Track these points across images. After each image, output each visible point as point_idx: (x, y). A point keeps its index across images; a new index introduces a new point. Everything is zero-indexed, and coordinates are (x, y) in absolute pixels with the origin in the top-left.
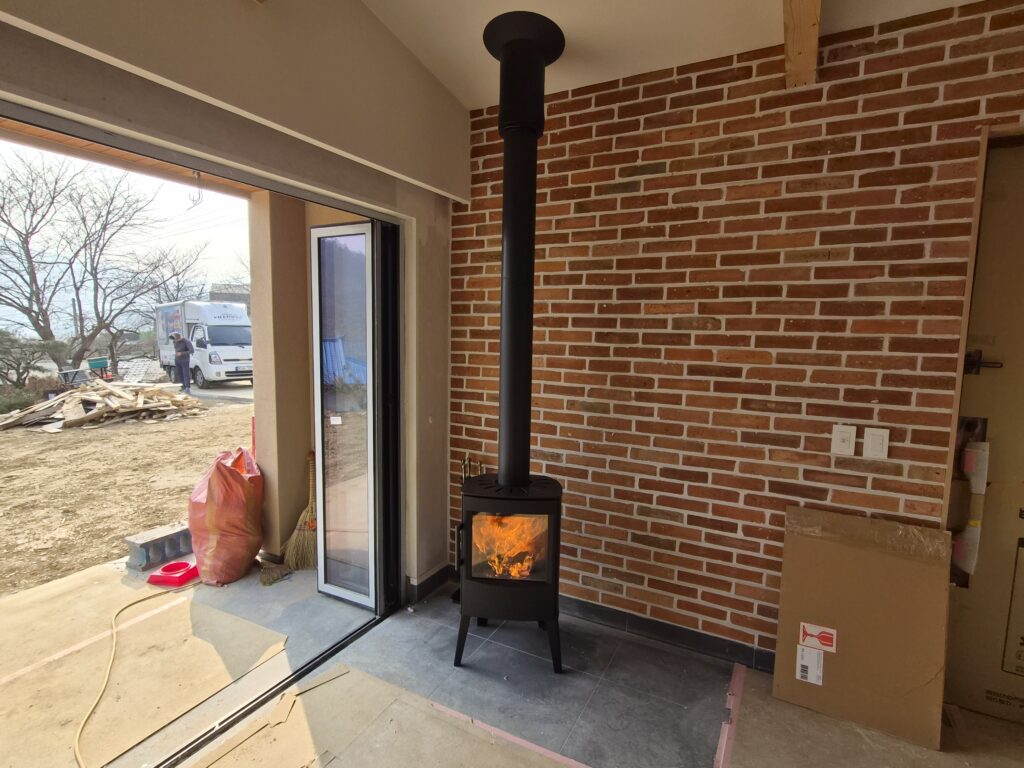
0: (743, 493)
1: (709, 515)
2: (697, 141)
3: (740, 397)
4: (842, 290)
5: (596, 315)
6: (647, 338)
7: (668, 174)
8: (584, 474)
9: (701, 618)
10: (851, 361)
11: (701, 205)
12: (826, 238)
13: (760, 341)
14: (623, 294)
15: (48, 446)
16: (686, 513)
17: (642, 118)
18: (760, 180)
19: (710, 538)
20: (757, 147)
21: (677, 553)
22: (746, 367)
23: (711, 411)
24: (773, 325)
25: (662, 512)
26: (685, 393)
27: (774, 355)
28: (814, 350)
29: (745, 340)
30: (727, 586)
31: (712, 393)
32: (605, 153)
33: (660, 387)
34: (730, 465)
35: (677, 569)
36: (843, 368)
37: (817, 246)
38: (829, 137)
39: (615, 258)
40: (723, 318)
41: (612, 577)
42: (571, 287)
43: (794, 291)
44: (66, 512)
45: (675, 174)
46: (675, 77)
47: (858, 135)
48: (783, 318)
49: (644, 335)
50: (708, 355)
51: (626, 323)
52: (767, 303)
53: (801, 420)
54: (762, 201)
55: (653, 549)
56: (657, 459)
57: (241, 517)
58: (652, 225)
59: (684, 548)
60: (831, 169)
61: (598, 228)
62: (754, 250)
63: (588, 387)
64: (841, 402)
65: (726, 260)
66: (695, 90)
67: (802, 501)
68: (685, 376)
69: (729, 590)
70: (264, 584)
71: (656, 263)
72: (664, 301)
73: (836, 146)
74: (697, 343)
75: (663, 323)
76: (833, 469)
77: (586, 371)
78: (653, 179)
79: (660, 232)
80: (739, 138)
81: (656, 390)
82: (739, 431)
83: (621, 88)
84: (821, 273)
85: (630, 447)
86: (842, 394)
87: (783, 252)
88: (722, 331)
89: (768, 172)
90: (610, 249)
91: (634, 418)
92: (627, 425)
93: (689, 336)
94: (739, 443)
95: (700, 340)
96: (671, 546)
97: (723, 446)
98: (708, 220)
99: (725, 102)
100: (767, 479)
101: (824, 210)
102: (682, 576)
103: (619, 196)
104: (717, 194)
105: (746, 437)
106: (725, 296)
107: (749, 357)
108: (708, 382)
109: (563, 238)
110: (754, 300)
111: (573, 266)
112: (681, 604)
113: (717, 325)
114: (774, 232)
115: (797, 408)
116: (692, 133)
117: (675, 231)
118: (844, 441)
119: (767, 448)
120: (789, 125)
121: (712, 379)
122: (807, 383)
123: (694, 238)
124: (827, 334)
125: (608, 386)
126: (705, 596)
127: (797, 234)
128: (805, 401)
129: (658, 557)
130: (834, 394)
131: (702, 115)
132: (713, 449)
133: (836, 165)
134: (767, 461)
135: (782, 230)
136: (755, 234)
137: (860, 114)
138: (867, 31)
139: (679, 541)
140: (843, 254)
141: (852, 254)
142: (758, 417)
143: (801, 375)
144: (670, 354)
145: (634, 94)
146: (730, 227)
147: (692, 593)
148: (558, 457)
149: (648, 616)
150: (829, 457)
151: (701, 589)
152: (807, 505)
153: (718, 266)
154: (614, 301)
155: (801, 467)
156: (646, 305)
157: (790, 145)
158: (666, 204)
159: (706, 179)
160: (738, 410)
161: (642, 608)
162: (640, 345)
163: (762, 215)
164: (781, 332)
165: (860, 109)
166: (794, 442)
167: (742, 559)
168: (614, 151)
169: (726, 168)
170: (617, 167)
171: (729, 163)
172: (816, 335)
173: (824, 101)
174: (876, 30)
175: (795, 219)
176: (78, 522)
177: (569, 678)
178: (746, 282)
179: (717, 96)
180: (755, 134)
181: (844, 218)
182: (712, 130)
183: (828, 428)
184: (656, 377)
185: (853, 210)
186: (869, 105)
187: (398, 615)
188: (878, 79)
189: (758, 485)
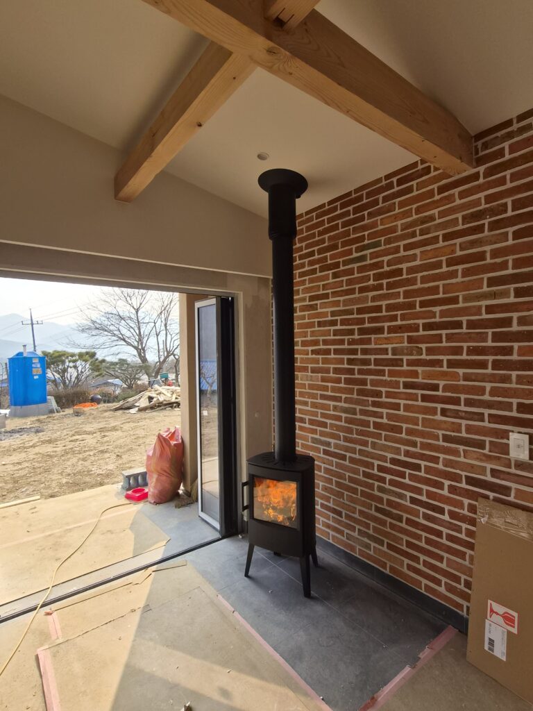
0: (447, 483)
1: (424, 498)
2: (399, 223)
3: (439, 406)
4: (508, 322)
5: (346, 346)
6: (377, 362)
7: (383, 247)
8: (343, 458)
9: (424, 581)
10: (520, 380)
11: (404, 266)
12: (492, 282)
13: (451, 364)
14: (362, 331)
15: (127, 421)
16: (409, 494)
17: (366, 213)
18: (441, 244)
19: (426, 517)
20: (438, 221)
21: (404, 525)
22: (442, 383)
23: (421, 416)
24: (458, 351)
25: (393, 492)
26: (402, 402)
27: (461, 374)
28: (489, 371)
29: (439, 363)
30: (441, 559)
31: (420, 403)
32: (347, 238)
33: (386, 397)
34: (435, 460)
35: (405, 538)
36: (514, 386)
37: (485, 289)
38: (488, 206)
39: (355, 307)
40: (423, 346)
41: (363, 537)
42: (332, 328)
43: (471, 325)
44: (118, 456)
45: (388, 246)
46: (384, 183)
47: (509, 201)
48: (465, 345)
49: (375, 359)
50: (415, 374)
51: (365, 352)
52: (453, 334)
53: (484, 427)
54: (444, 258)
55: (389, 520)
56: (387, 451)
57: (168, 466)
58: (376, 283)
59: (409, 522)
60: (491, 229)
61: (345, 288)
62: (441, 295)
63: (344, 396)
64: (514, 414)
65: (423, 304)
66: (396, 189)
67: (492, 495)
68: (402, 390)
69: (442, 562)
70: (176, 507)
71: (379, 309)
72: (386, 335)
73: (492, 212)
74: (408, 365)
75: (385, 351)
76: (513, 470)
77: (342, 385)
78: (374, 252)
79: (380, 287)
80: (426, 217)
81: (384, 399)
82: (440, 433)
83: (354, 196)
84: (490, 309)
85: (370, 440)
86: (515, 407)
87: (461, 295)
88: (424, 357)
89: (446, 237)
90: (352, 302)
91: (372, 419)
92: (367, 424)
93: (402, 360)
94: (441, 443)
95: (410, 363)
96: (400, 519)
97: (430, 444)
98: (410, 276)
99: (415, 193)
100: (464, 474)
101: (489, 261)
102: (409, 544)
103: (355, 266)
104: (414, 257)
105: (446, 438)
106: (424, 330)
107: (444, 375)
108: (417, 395)
109: (326, 296)
110: (444, 332)
111: (333, 314)
112: (409, 567)
113: (420, 352)
114: (454, 281)
115: (480, 417)
116: (396, 218)
117: (390, 286)
118: (519, 446)
119: (461, 448)
120: (458, 202)
121: (420, 392)
122: (487, 397)
123: (401, 290)
124: (499, 357)
125: (355, 396)
126: (425, 563)
127: (470, 281)
128: (487, 412)
129: (392, 526)
130: (508, 407)
131: (402, 205)
132: (424, 446)
133: (494, 226)
134: (462, 459)
135: (459, 279)
136: (441, 283)
137: (509, 185)
138: (509, 123)
139: (405, 516)
140: (505, 294)
141: (512, 294)
142: (453, 423)
143: (482, 391)
144: (391, 374)
145: (360, 198)
146: (424, 280)
147: (416, 559)
148: (328, 444)
149: (387, 572)
150: (509, 460)
151: (422, 557)
152: (496, 500)
153: (418, 309)
154: (356, 337)
155: (489, 466)
156: (375, 338)
157: (459, 216)
158: (383, 268)
159: (407, 248)
160: (439, 417)
161: (384, 566)
162: (372, 367)
163: (445, 269)
164: (464, 357)
165: (508, 181)
166: (481, 445)
167: (450, 538)
168: (352, 236)
169: (419, 238)
170: (354, 247)
171: (421, 235)
172: (491, 358)
173: (481, 180)
174: (515, 121)
175: (468, 269)
176: (120, 462)
177: (312, 603)
178: (437, 319)
179: (410, 190)
180: (436, 211)
181: (504, 266)
182: (407, 214)
183: (505, 434)
184: (383, 390)
185: (510, 258)
186: (514, 177)
187: (232, 538)
188: (520, 156)
189: (456, 478)
